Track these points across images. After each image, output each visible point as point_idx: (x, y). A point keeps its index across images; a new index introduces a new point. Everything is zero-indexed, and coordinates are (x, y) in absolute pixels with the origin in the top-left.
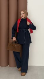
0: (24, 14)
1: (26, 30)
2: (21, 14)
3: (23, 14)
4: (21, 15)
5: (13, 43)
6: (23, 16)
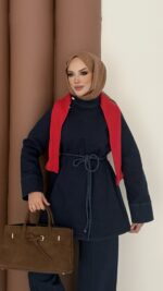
0: (89, 75)
2: (70, 75)
3: (84, 73)
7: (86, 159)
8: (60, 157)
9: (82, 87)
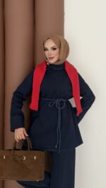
0: (57, 50)
1: (64, 101)
4: (46, 53)
5: (15, 149)
6: (53, 57)
7: (57, 101)
8: (40, 101)
9: (53, 58)
